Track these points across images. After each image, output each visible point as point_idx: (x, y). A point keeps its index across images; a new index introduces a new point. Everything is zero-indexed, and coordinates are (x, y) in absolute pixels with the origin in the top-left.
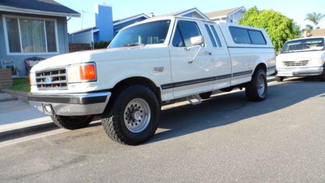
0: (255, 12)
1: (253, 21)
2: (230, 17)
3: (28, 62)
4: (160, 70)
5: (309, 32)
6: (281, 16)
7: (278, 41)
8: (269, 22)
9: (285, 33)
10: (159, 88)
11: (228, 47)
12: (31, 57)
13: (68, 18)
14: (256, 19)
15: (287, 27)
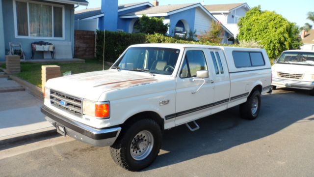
0: (257, 12)
1: (254, 21)
2: (232, 13)
3: (34, 46)
4: (166, 102)
5: (307, 31)
6: (282, 19)
7: (275, 43)
8: (269, 24)
9: (283, 36)
10: (163, 119)
11: (229, 73)
12: (38, 41)
13: (75, 5)
14: (257, 20)
15: (286, 31)
